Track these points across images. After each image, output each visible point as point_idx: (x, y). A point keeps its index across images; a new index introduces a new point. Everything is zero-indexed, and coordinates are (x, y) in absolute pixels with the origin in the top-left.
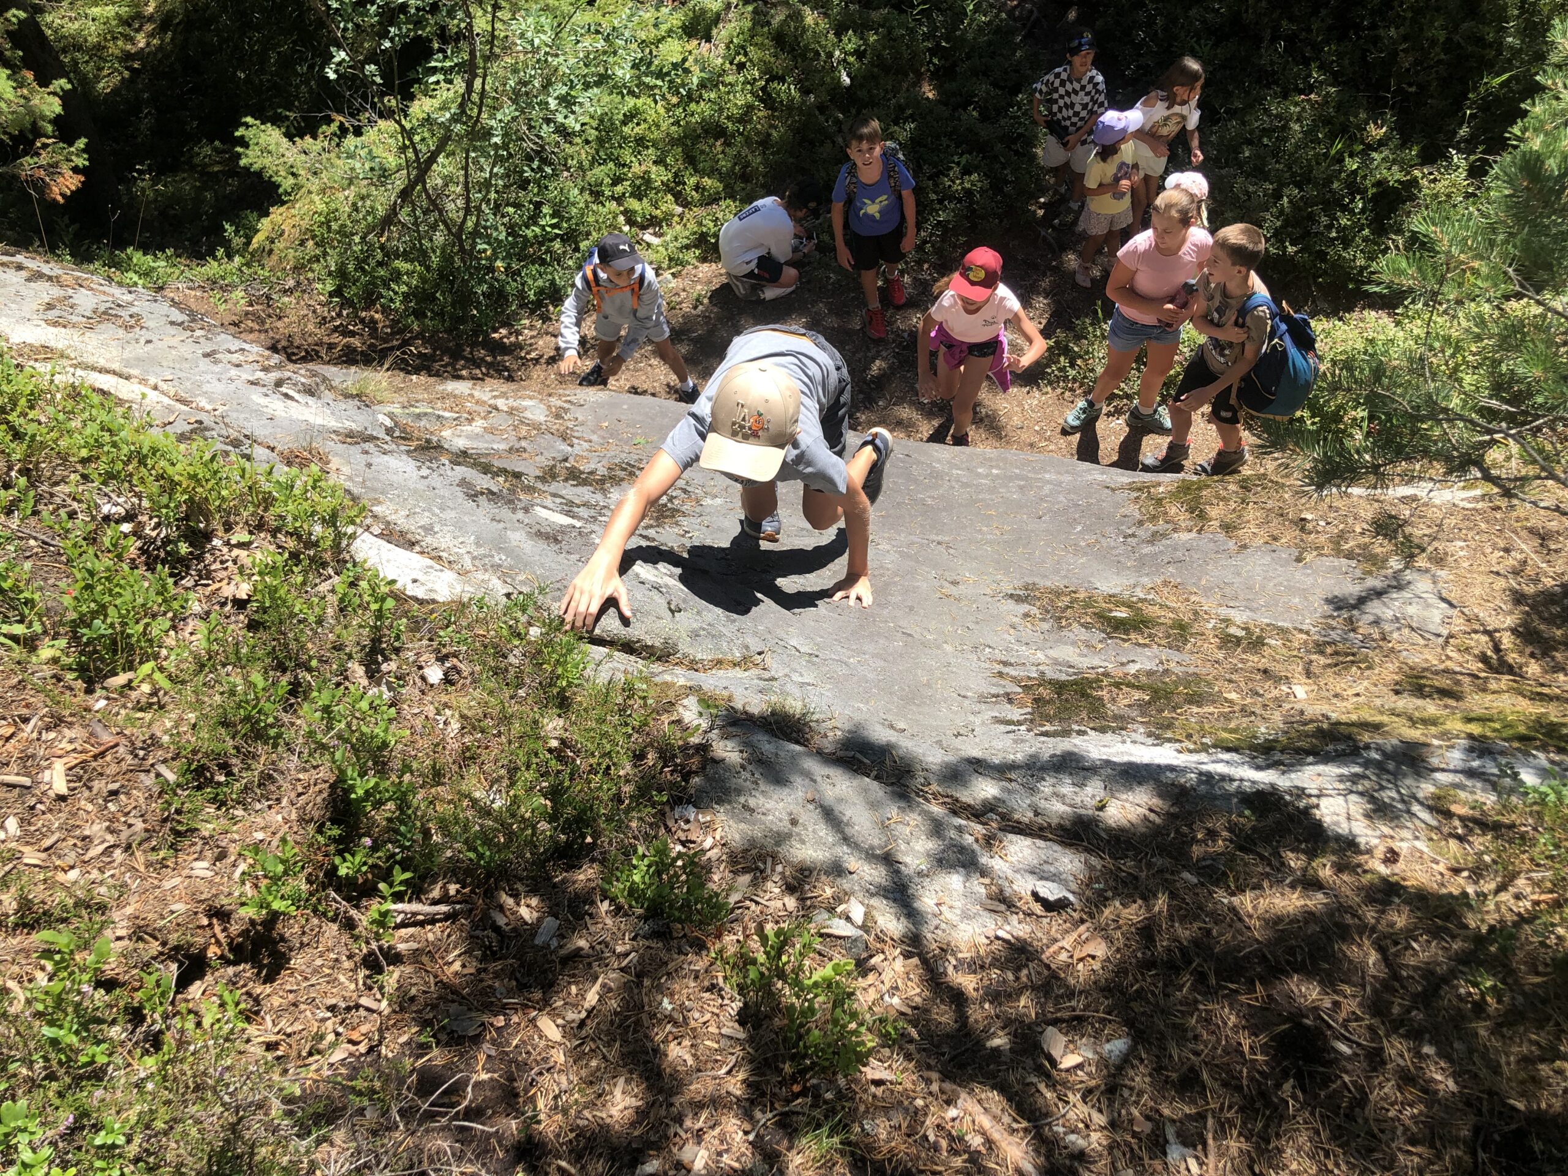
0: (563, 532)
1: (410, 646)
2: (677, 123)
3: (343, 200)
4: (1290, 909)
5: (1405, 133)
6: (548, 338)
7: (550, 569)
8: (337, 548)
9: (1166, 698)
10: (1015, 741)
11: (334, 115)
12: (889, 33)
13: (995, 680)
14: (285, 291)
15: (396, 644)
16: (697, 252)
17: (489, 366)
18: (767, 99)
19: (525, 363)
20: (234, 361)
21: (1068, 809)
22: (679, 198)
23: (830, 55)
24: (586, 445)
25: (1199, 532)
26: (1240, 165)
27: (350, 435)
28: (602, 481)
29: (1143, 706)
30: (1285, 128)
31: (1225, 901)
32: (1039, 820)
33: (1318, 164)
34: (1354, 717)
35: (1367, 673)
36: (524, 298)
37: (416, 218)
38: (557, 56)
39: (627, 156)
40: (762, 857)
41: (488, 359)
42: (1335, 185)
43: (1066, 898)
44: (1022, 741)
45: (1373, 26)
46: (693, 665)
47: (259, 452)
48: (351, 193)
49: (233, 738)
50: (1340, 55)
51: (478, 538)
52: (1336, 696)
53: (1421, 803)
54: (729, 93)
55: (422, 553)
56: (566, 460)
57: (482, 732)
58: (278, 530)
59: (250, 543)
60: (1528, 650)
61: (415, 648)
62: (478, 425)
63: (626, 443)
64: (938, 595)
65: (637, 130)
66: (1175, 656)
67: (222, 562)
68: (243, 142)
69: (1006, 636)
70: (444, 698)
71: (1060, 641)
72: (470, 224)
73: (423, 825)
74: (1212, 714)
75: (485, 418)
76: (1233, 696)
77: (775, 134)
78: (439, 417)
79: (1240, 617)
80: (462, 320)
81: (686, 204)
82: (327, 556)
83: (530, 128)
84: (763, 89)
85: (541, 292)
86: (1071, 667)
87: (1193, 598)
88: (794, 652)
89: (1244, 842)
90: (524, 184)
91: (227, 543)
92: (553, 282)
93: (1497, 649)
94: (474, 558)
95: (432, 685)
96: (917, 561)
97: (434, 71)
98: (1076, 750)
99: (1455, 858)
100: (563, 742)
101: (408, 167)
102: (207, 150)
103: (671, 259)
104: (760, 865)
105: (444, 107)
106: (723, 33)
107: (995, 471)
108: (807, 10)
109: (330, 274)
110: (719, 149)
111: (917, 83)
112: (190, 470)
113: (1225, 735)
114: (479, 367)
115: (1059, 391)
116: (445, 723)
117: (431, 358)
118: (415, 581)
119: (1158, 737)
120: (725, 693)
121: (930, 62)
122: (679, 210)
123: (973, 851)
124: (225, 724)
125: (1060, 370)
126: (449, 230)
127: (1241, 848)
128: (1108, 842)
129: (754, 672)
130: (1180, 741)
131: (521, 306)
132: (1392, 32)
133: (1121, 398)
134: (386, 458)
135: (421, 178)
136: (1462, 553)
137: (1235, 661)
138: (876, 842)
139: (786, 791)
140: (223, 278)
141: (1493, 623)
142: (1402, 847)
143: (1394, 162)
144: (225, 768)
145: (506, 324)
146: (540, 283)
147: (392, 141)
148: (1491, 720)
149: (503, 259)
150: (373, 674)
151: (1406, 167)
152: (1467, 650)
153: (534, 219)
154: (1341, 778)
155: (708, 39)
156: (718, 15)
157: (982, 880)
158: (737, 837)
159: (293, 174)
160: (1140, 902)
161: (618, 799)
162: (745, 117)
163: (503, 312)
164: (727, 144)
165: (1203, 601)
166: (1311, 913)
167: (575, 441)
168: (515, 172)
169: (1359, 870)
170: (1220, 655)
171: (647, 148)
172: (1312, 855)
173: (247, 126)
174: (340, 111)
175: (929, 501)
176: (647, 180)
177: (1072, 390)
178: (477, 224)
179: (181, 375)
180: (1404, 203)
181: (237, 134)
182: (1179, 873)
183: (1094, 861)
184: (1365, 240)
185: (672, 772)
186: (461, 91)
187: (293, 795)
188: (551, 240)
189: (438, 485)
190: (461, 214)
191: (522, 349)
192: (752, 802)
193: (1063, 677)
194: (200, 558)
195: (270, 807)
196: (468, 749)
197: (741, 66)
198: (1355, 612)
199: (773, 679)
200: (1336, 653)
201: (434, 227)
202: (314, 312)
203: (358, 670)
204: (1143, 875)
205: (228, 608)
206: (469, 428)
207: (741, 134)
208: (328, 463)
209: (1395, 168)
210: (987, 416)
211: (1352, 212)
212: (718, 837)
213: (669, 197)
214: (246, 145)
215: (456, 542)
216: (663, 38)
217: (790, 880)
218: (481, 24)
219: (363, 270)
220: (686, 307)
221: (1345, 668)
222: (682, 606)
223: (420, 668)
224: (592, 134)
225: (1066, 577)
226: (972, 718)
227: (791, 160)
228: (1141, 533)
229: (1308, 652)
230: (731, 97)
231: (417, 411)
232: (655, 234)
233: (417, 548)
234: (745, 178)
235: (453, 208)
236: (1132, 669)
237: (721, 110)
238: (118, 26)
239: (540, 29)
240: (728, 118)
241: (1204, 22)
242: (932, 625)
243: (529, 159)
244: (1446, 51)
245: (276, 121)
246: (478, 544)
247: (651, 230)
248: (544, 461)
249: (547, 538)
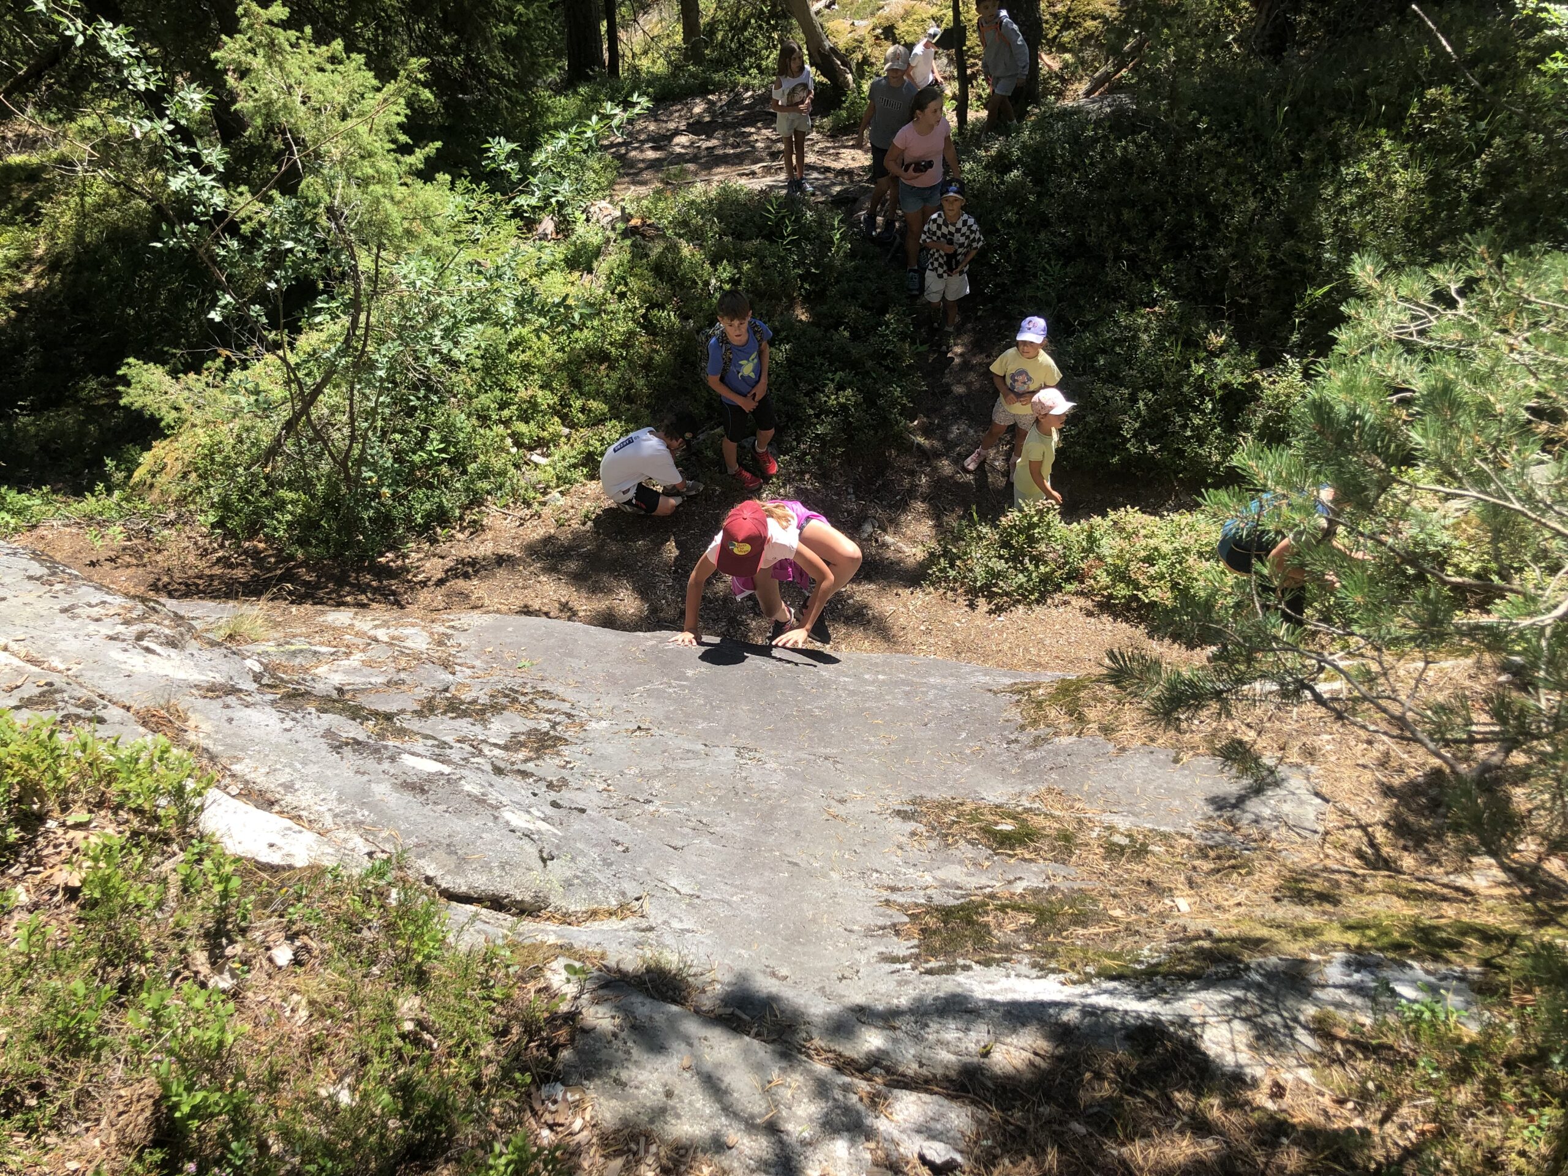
0: (430, 781)
1: (258, 924)
2: (562, 349)
3: (226, 433)
4: (1181, 1158)
5: (1243, 338)
6: (436, 560)
7: (416, 824)
8: (183, 821)
9: (1053, 920)
10: (899, 983)
11: (221, 351)
12: (761, 262)
13: (882, 910)
14: (166, 524)
15: (243, 924)
16: (585, 470)
17: (375, 590)
18: (648, 325)
19: (412, 587)
20: (95, 615)
21: (953, 1058)
22: (566, 420)
23: (707, 283)
24: (468, 672)
25: (1079, 735)
26: (1096, 372)
27: (212, 688)
28: (483, 712)
29: (1028, 931)
30: (1135, 337)
31: (1115, 1152)
32: (924, 1071)
33: (1167, 369)
34: (1235, 932)
35: (1248, 879)
36: (411, 521)
37: (301, 447)
38: (439, 295)
39: (513, 381)
40: (634, 1137)
41: (374, 583)
42: (1185, 389)
43: (953, 1160)
44: (907, 982)
45: (1204, 247)
46: (566, 919)
47: (113, 713)
48: (236, 425)
49: (49, 1054)
50: (1178, 272)
51: (340, 793)
52: (1218, 908)
53: (1305, 1027)
54: (611, 320)
55: (281, 813)
56: (446, 690)
57: (332, 1017)
58: (120, 806)
59: (89, 822)
60: (1401, 842)
61: (264, 927)
62: (357, 657)
63: (511, 667)
64: (825, 816)
65: (522, 357)
66: (1062, 870)
67: (56, 846)
68: (126, 382)
69: (894, 858)
70: (293, 982)
71: (947, 860)
72: (356, 452)
73: (259, 1137)
74: (1097, 935)
75: (363, 651)
76: (1118, 913)
77: (657, 357)
78: (315, 652)
79: (1123, 823)
80: (346, 546)
81: (573, 426)
82: (173, 832)
83: (417, 359)
84: (644, 316)
85: (428, 515)
86: (958, 888)
87: (1077, 805)
88: (674, 894)
89: (1132, 1083)
90: (411, 412)
91: (63, 824)
92: (440, 506)
93: (1372, 844)
94: (336, 816)
95: (280, 968)
96: (804, 780)
97: (319, 311)
98: (959, 990)
99: (1339, 1088)
100: (420, 1023)
101: (292, 399)
102: (93, 384)
103: (558, 478)
104: (633, 1146)
105: (331, 340)
106: (602, 266)
107: (881, 677)
108: (683, 243)
109: (213, 505)
110: (604, 373)
111: (791, 307)
112: (24, 750)
113: (1108, 962)
114: (364, 592)
115: (941, 591)
116: (293, 1010)
117: (317, 586)
118: (272, 845)
119: (1042, 968)
120: (598, 950)
121: (802, 287)
122: (566, 431)
123: (858, 1112)
124: (40, 1037)
125: (941, 571)
126: (334, 458)
127: (1130, 1092)
128: (995, 1091)
129: (632, 921)
130: (1064, 972)
131: (408, 530)
132: (1222, 251)
133: (1001, 595)
134: (249, 711)
135: (305, 411)
136: (1328, 747)
137: (1120, 872)
138: (756, 1110)
139: (661, 1058)
140: (101, 513)
141: (1365, 819)
142: (1287, 1078)
143: (1236, 366)
144: (38, 1088)
145: (391, 548)
146: (427, 506)
147: (278, 374)
148: (1368, 927)
149: (389, 486)
150: (217, 961)
151: (1247, 371)
152: (1343, 846)
153: (421, 444)
154: (1224, 1005)
155: (590, 271)
156: (599, 248)
157: (867, 1145)
158: (608, 1115)
159: (177, 409)
160: (1029, 1158)
161: (477, 1085)
162: (627, 343)
163: (390, 536)
164: (611, 368)
165: (1087, 807)
166: (1201, 1162)
167: (458, 668)
168: (402, 400)
169: (1247, 1108)
170: (1106, 866)
171: (533, 373)
172: (1199, 1094)
173: (129, 365)
174: (226, 346)
175: (817, 712)
176: (533, 404)
177: (953, 589)
178: (363, 451)
179: (35, 633)
180: (1249, 403)
181: (119, 373)
182: (1067, 1122)
183: (980, 1114)
184: (1218, 437)
185: (538, 1047)
186: (348, 324)
187: (113, 1114)
188: (439, 464)
189: (301, 738)
190: (347, 442)
191: (408, 572)
192: (624, 1075)
193: (952, 902)
194: (31, 843)
195: (87, 1129)
196: (316, 1039)
197: (622, 296)
198: (1237, 812)
199: (651, 929)
200: (1219, 857)
201: (319, 456)
202: (196, 543)
203: (200, 959)
204: (1031, 1127)
205: (59, 897)
206: (346, 662)
207: (625, 358)
208: (186, 720)
209: (1237, 372)
210: (874, 617)
211: (1203, 412)
212: (588, 1118)
213: (556, 419)
214: (128, 384)
215: (317, 799)
216: (546, 271)
217: (664, 1161)
218: (365, 262)
219: (248, 502)
220: (575, 524)
221: (1226, 875)
222: (555, 853)
223: (268, 949)
224: (478, 363)
225: (952, 787)
226: (858, 955)
227: (673, 381)
228: (1023, 738)
229: (1192, 857)
230: (613, 324)
231: (293, 648)
232: (543, 455)
233: (277, 808)
234: (629, 399)
235: (338, 437)
236: (1019, 888)
237: (604, 336)
238: (6, 268)
239: (422, 272)
240: (611, 344)
241: (1052, 245)
242: (819, 851)
243: (416, 388)
244: (1271, 267)
245: (159, 359)
246: (340, 801)
247: (539, 451)
248: (422, 693)
249: (414, 789)
